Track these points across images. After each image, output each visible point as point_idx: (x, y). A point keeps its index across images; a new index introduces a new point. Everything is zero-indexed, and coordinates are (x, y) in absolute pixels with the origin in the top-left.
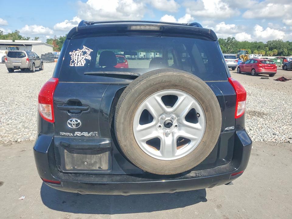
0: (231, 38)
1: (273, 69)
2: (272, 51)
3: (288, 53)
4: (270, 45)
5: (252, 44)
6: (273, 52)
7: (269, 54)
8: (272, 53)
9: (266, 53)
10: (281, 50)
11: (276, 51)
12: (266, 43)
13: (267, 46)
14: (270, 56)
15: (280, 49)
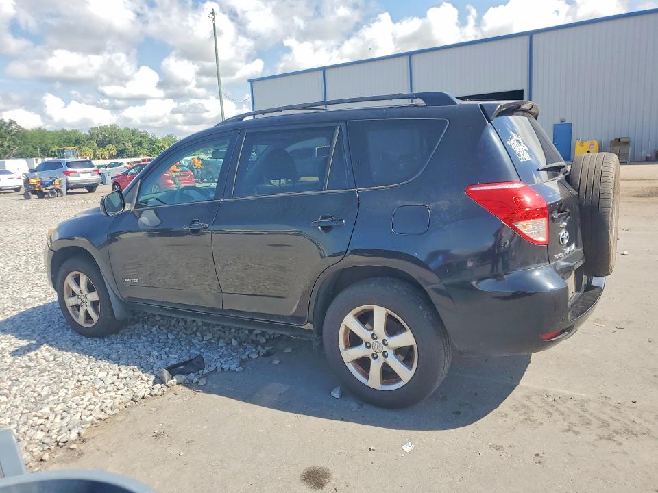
0: (5, 123)
1: (188, 180)
2: (106, 149)
3: (135, 151)
4: (98, 135)
5: (61, 136)
6: (108, 149)
7: (102, 155)
8: (106, 154)
9: (94, 153)
10: (121, 146)
11: (113, 148)
12: (88, 133)
13: (92, 139)
14: (105, 158)
15: (118, 143)
